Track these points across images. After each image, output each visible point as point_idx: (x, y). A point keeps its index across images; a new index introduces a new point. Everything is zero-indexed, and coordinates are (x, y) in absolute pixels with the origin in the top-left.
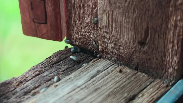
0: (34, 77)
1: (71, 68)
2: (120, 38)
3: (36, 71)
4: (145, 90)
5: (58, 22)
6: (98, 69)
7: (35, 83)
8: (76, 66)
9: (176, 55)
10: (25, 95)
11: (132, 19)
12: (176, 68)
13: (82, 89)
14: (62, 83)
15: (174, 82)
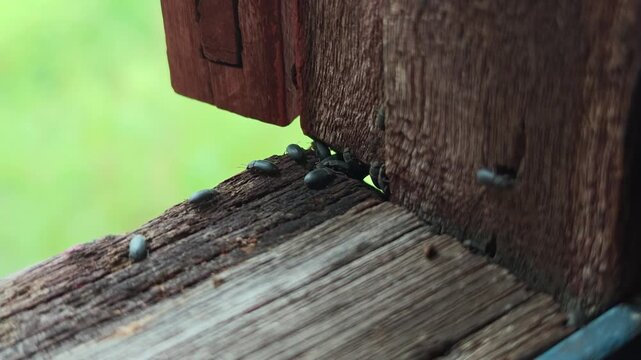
0: (172, 240)
1: (292, 222)
2: (445, 146)
3: (182, 222)
4: (487, 330)
5: (275, 64)
6: (364, 238)
7: (169, 261)
8: (307, 217)
9: (603, 227)
10: (128, 297)
11: (480, 93)
12: (603, 267)
13: (293, 302)
14: (240, 274)
15: (595, 311)
